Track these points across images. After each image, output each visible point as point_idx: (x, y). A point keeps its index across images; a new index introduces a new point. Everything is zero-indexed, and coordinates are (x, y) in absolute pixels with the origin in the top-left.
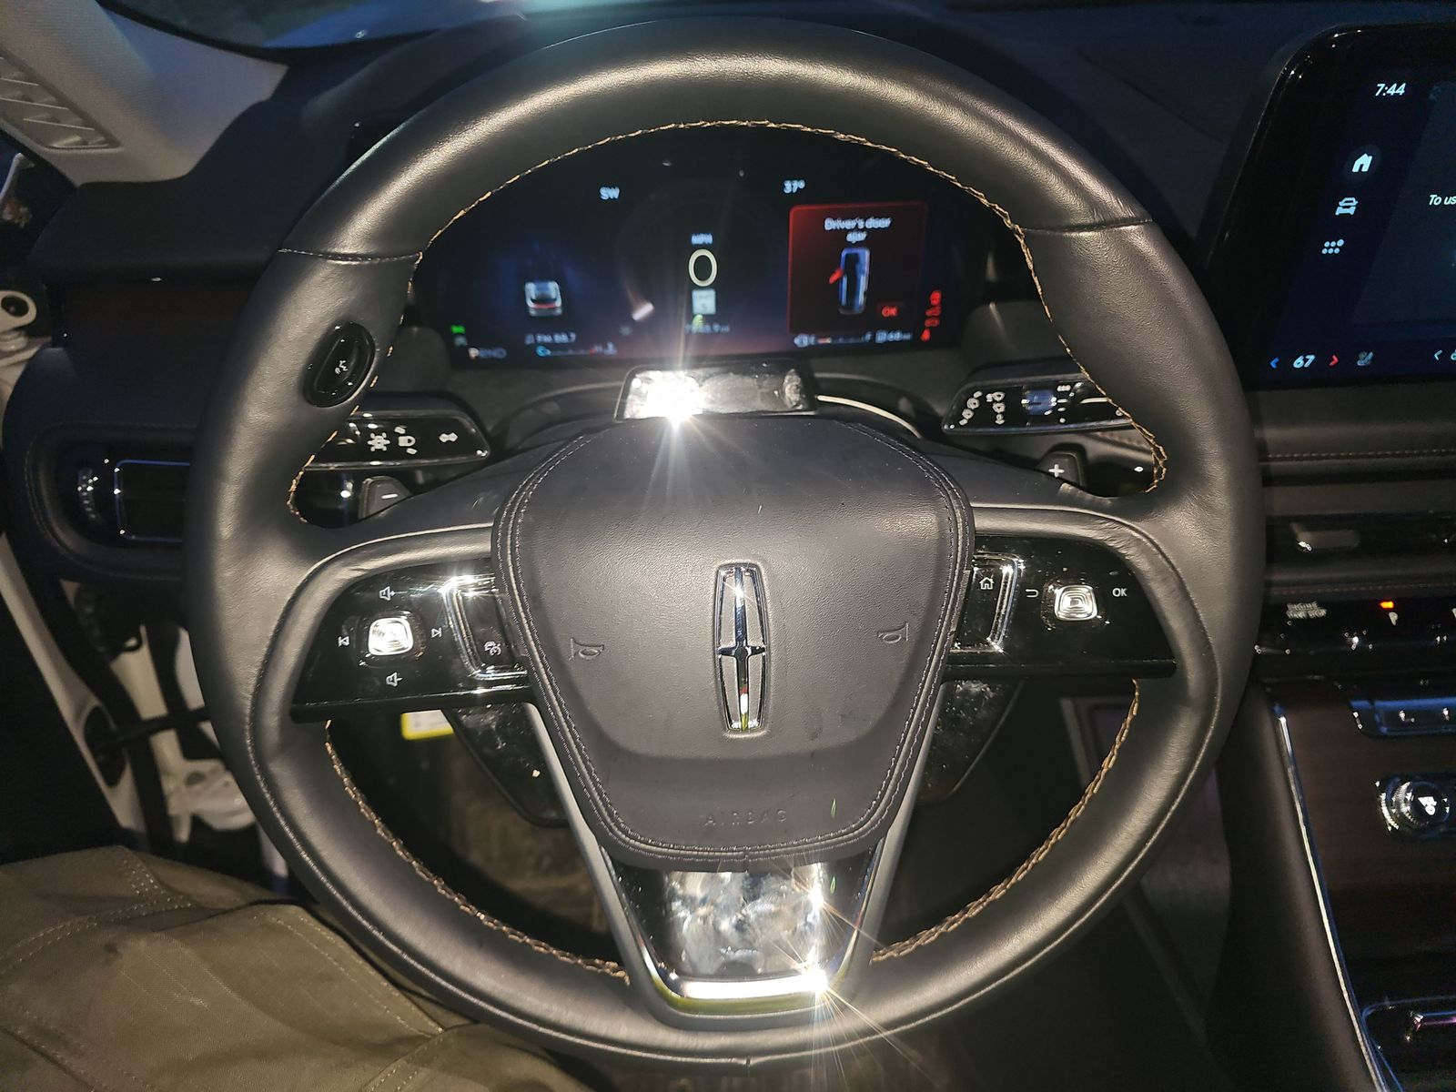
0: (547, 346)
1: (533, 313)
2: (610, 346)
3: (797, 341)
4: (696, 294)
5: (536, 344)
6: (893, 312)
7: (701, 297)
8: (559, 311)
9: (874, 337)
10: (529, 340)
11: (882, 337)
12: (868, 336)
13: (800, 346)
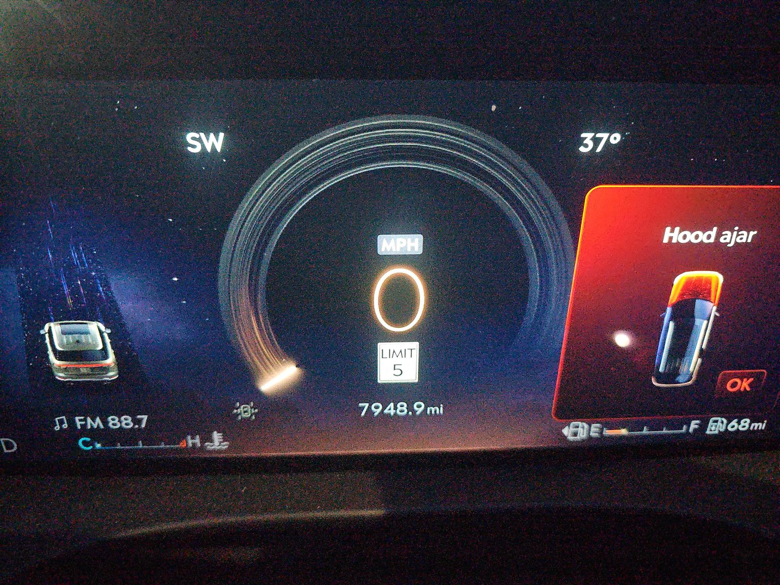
0: (95, 434)
1: (60, 376)
2: (217, 436)
3: (566, 431)
4: (383, 347)
5: (74, 433)
6: (745, 385)
7: (392, 354)
8: (113, 375)
9: (704, 426)
10: (60, 424)
11: (716, 426)
12: (694, 425)
13: (571, 438)
